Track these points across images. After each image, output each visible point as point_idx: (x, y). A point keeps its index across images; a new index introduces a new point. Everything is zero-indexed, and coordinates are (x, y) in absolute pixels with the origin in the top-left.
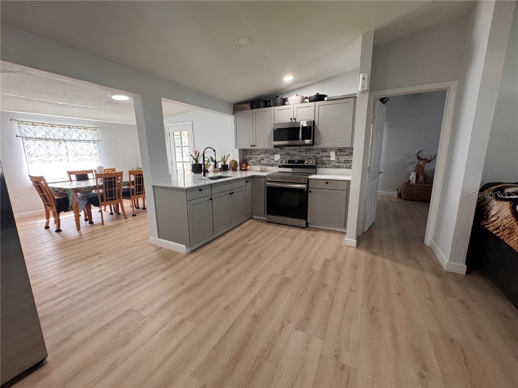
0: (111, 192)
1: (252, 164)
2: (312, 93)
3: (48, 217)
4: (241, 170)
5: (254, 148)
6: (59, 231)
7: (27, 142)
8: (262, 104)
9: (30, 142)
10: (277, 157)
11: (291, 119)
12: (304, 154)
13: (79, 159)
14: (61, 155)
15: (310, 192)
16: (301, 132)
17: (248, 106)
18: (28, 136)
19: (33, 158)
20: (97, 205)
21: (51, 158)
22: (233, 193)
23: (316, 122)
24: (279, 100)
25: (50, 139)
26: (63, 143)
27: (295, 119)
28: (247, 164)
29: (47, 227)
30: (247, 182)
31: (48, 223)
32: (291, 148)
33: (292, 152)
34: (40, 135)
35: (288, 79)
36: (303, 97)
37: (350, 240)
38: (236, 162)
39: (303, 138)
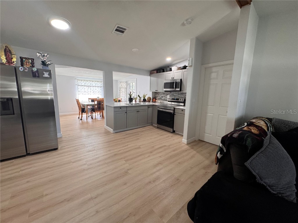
0: (99, 107)
1: (158, 99)
2: (182, 65)
3: (79, 115)
4: (153, 102)
5: (157, 91)
6: (81, 119)
7: (79, 87)
8: (162, 71)
9: (80, 86)
10: (168, 97)
11: (172, 78)
12: (180, 96)
13: (95, 94)
14: (89, 92)
15: (175, 114)
16: (174, 84)
17: (155, 71)
18: (79, 85)
19: (80, 93)
20: (94, 112)
21: (85, 93)
22: (139, 111)
23: (182, 80)
24: (168, 69)
25: (86, 86)
26: (90, 87)
27: (173, 78)
28: (156, 99)
29: (79, 118)
30: (149, 107)
31: (79, 117)
32: (175, 92)
33: (175, 94)
34: (83, 84)
35: (169, 59)
36: (178, 67)
37: (184, 140)
38: (150, 98)
39: (176, 88)
